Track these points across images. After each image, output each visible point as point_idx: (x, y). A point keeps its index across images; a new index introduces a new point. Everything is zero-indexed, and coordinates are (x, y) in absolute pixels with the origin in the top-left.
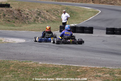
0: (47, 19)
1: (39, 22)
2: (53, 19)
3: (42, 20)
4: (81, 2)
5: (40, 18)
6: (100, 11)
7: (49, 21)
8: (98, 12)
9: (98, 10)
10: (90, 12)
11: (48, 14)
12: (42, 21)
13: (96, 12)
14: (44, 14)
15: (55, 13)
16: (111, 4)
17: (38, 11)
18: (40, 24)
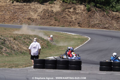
0: (14, 51)
1: (4, 54)
2: (23, 50)
3: (8, 51)
4: (62, 25)
5: (4, 49)
6: (90, 39)
7: (17, 53)
8: (87, 39)
9: (86, 37)
10: (76, 39)
11: (16, 42)
12: (7, 53)
13: (84, 40)
14: (10, 43)
15: (25, 41)
16: (105, 28)
17: (2, 38)
18: (5, 57)
